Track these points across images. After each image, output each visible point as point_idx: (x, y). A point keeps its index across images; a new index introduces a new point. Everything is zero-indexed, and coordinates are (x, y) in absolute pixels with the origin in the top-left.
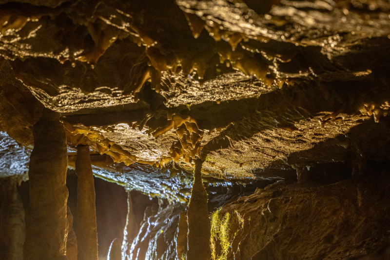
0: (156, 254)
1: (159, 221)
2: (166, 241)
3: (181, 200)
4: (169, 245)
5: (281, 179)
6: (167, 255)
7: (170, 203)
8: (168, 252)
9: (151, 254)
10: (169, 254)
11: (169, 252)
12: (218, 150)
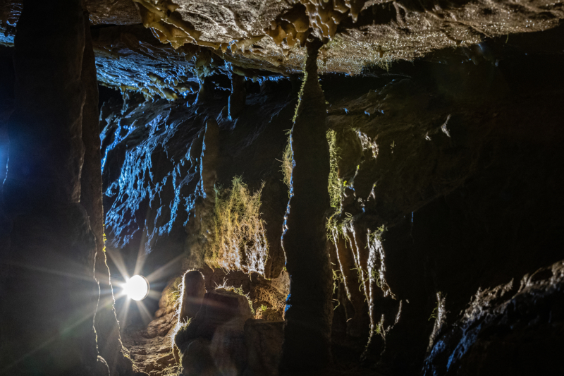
0: (151, 177)
1: (137, 124)
2: (170, 158)
3: (169, 96)
4: (176, 164)
5: (406, 78)
6: (174, 179)
7: (147, 100)
8: (174, 174)
9: (141, 174)
10: (178, 177)
11: (178, 174)
12: (364, 28)
